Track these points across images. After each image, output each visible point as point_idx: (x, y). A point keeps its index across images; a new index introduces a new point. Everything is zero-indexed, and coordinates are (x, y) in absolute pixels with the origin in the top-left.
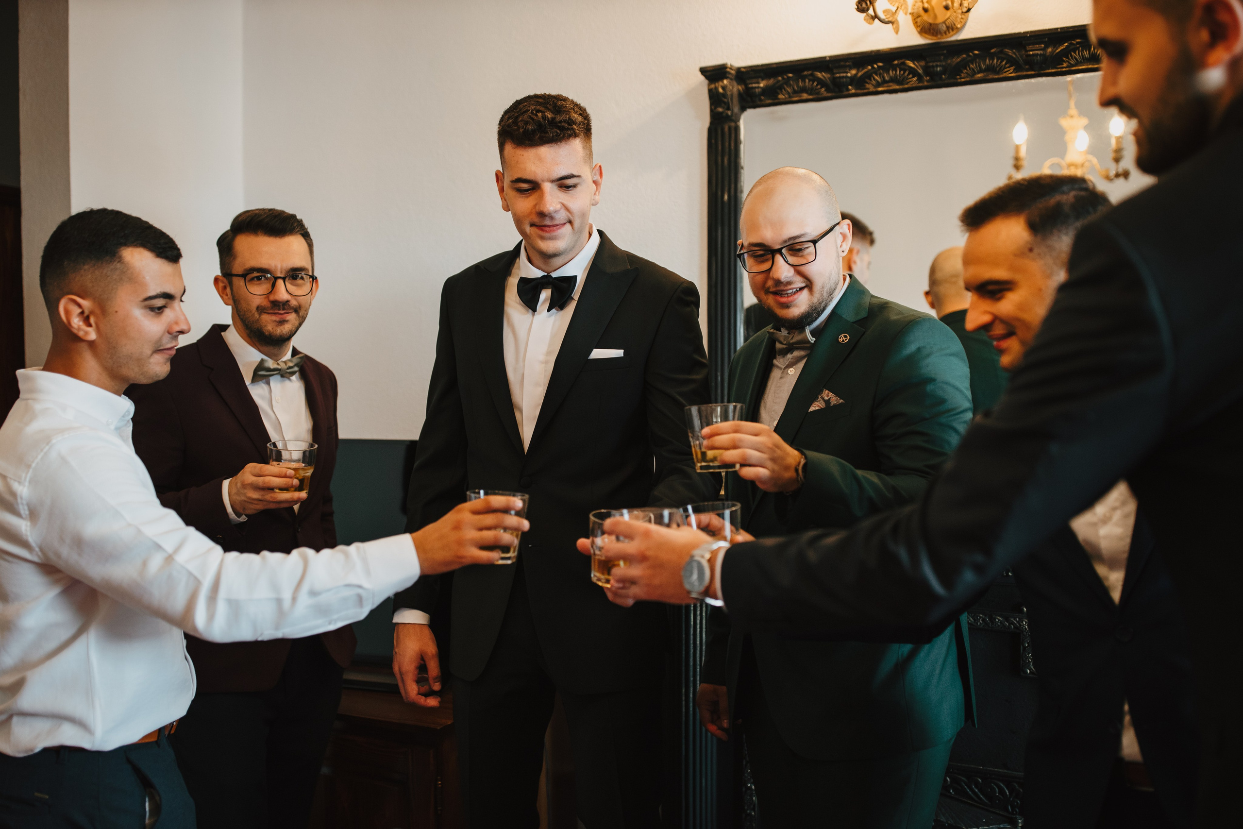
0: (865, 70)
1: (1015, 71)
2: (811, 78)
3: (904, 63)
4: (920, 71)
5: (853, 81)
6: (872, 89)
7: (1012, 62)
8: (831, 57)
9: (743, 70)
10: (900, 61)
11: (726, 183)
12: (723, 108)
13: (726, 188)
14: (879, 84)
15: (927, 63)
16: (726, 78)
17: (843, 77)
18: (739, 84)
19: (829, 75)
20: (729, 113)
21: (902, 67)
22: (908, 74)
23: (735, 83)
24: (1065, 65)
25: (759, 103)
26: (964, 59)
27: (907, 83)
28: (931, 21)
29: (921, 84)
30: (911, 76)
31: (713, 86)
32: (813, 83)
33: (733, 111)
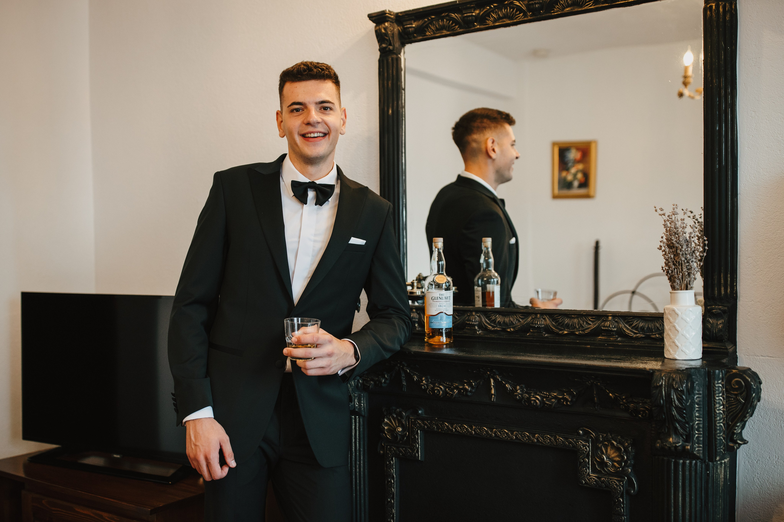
0: (485, 10)
1: (595, 3)
2: (447, 18)
4: (524, 8)
5: (477, 19)
6: (491, 24)
8: (460, 1)
9: (399, 14)
10: (509, 2)
11: (391, 100)
12: (386, 44)
13: (391, 105)
14: (495, 21)
16: (387, 21)
17: (469, 16)
18: (398, 26)
19: (460, 16)
20: (391, 47)
21: (511, 6)
22: (516, 12)
23: (395, 25)
25: (413, 39)
27: (516, 19)
29: (526, 19)
30: (518, 12)
31: (378, 28)
32: (449, 22)
33: (394, 46)
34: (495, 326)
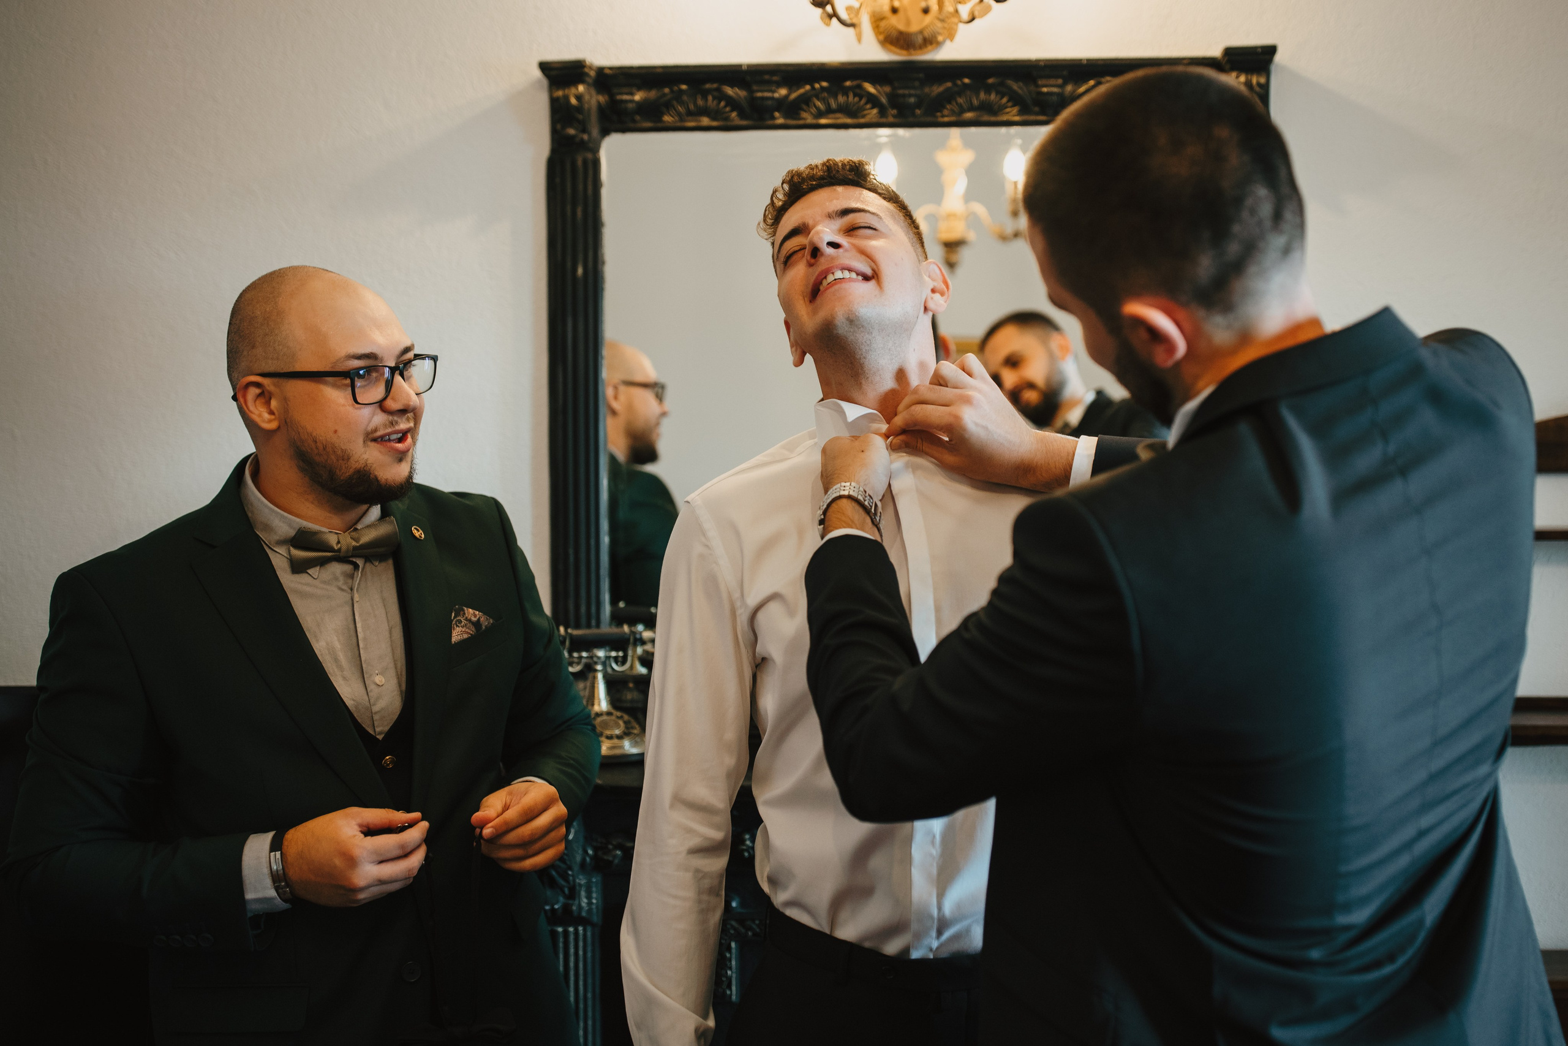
0: (801, 91)
1: (1020, 113)
2: (716, 94)
3: (860, 87)
4: (884, 100)
5: (782, 105)
6: (810, 120)
7: (1015, 99)
8: (749, 66)
9: (607, 71)
10: (855, 83)
11: (580, 249)
12: (576, 129)
13: (581, 257)
14: (820, 114)
15: (894, 89)
16: (582, 82)
17: (767, 98)
18: (601, 93)
19: (745, 93)
20: (585, 137)
21: (858, 91)
22: (866, 103)
23: (593, 92)
25: (632, 125)
26: (947, 89)
27: (864, 116)
28: (901, 27)
29: (883, 120)
30: (868, 106)
31: (558, 92)
32: (720, 103)
33: (589, 134)
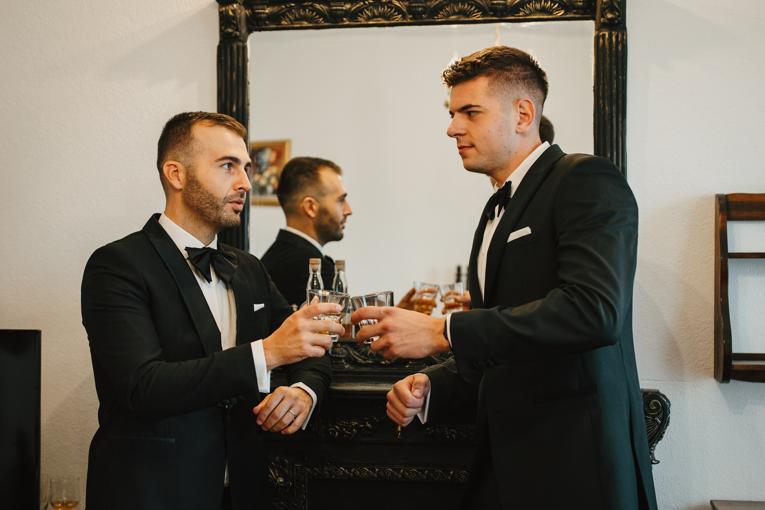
0: (358, 5)
1: (483, 15)
2: (311, 8)
3: (390, 2)
4: (404, 10)
5: (347, 14)
6: (364, 22)
7: (480, 8)
10: (388, 0)
11: (235, 95)
12: (233, 29)
13: (235, 101)
14: (369, 19)
15: (410, 3)
16: (236, 2)
17: (339, 10)
18: (246, 9)
19: (327, 7)
20: (238, 33)
21: (390, 5)
22: (395, 12)
24: (521, 14)
25: (264, 27)
26: (440, 3)
27: (393, 19)
29: (405, 21)
30: (396, 13)
31: (224, 9)
32: (313, 13)
33: (240, 32)
34: (366, 358)
